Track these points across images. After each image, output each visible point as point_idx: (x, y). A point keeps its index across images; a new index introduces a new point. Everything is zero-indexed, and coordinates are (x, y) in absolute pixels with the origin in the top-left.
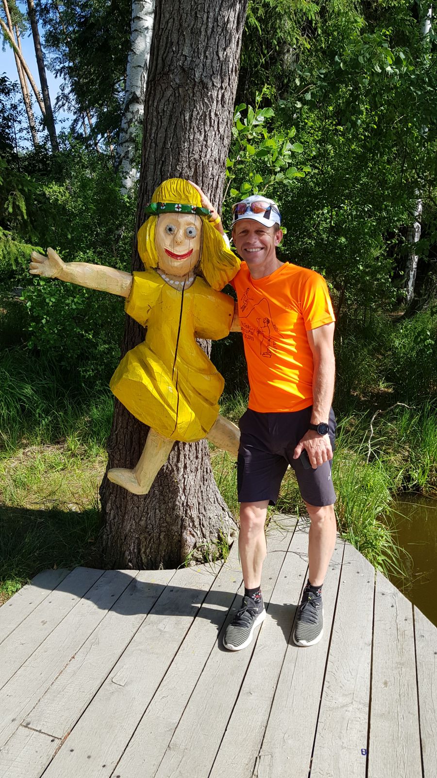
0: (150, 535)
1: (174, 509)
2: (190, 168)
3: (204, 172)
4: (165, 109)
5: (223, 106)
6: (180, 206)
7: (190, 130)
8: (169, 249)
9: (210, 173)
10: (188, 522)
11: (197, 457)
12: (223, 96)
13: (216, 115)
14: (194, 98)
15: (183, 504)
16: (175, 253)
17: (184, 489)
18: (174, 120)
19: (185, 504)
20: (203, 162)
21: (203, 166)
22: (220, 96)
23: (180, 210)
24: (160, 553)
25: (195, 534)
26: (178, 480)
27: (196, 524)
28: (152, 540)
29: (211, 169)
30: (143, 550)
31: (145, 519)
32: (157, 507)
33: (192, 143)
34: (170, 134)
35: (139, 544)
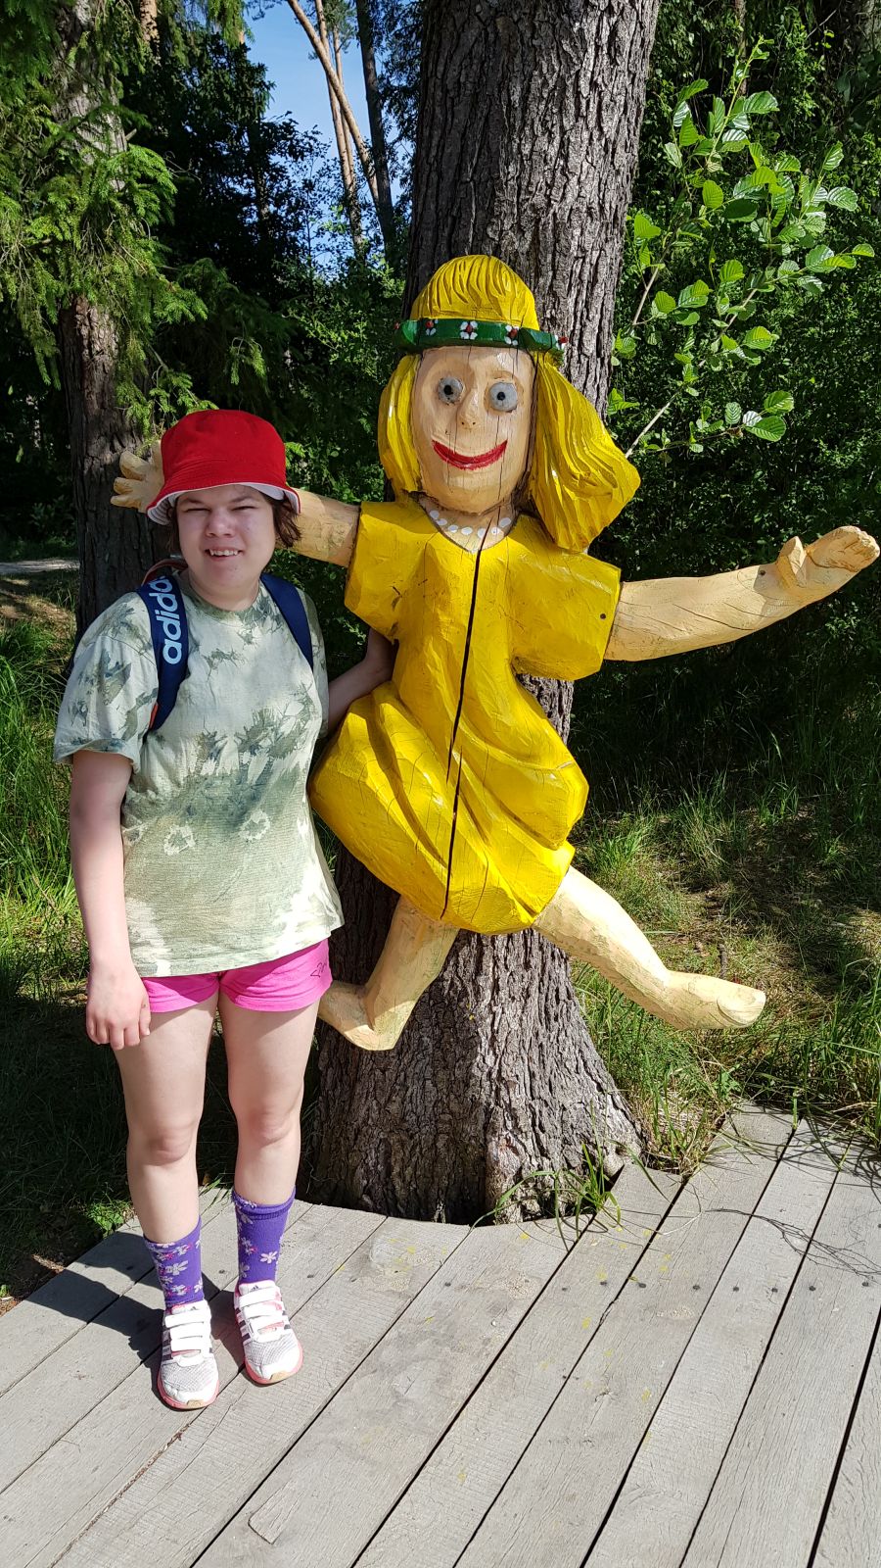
0: (411, 1137)
1: (467, 1085)
2: (520, 229)
3: (557, 241)
4: (462, 80)
5: (613, 62)
6: (474, 325)
7: (522, 130)
8: (445, 441)
9: (574, 243)
10: (501, 1118)
11: (527, 965)
12: (614, 32)
13: (593, 85)
14: (535, 42)
15: (490, 1074)
16: (460, 452)
17: (493, 1040)
18: (484, 107)
19: (494, 1075)
20: (554, 214)
21: (556, 225)
22: (605, 33)
23: (474, 336)
24: (436, 1179)
25: (519, 1147)
26: (477, 1018)
27: (521, 1124)
28: (418, 1150)
29: (577, 232)
30: (397, 1169)
31: (399, 1099)
32: (428, 1075)
33: (526, 164)
34: (474, 144)
35: (388, 1155)
